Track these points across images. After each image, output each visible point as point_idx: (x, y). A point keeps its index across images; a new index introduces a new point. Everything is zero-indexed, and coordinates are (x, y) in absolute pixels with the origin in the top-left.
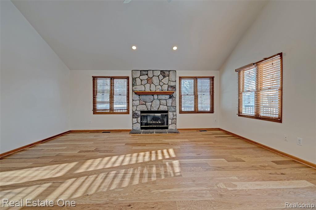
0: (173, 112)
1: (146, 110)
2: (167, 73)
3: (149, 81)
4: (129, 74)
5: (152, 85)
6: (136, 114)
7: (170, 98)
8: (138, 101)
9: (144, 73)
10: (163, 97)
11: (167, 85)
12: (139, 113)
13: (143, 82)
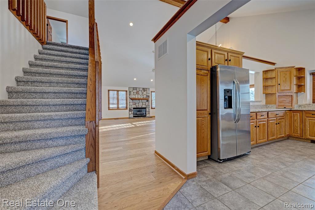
0: (148, 108)
1: (136, 107)
2: (146, 89)
3: (137, 93)
4: (127, 89)
5: (139, 95)
6: (131, 109)
7: (147, 101)
8: (132, 103)
9: (135, 89)
10: (144, 101)
11: (146, 95)
12: (133, 109)
13: (135, 94)
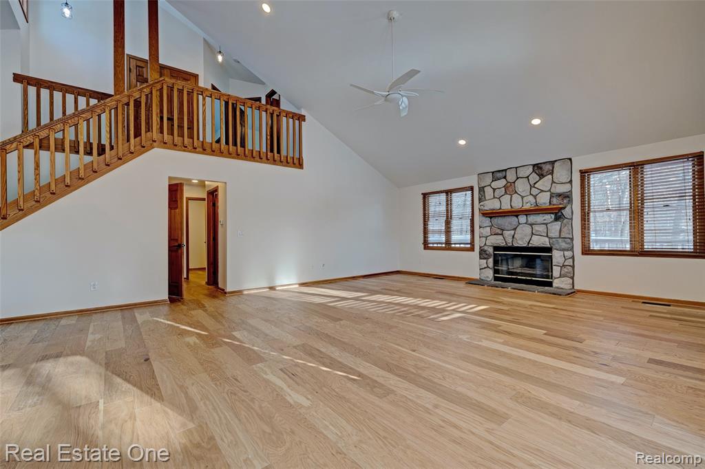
0: (564, 250)
1: (503, 244)
2: (547, 167)
3: (510, 189)
4: (473, 181)
5: (515, 196)
6: (486, 251)
8: (489, 228)
9: (500, 175)
10: (539, 218)
11: (549, 193)
12: (491, 250)
13: (498, 193)
